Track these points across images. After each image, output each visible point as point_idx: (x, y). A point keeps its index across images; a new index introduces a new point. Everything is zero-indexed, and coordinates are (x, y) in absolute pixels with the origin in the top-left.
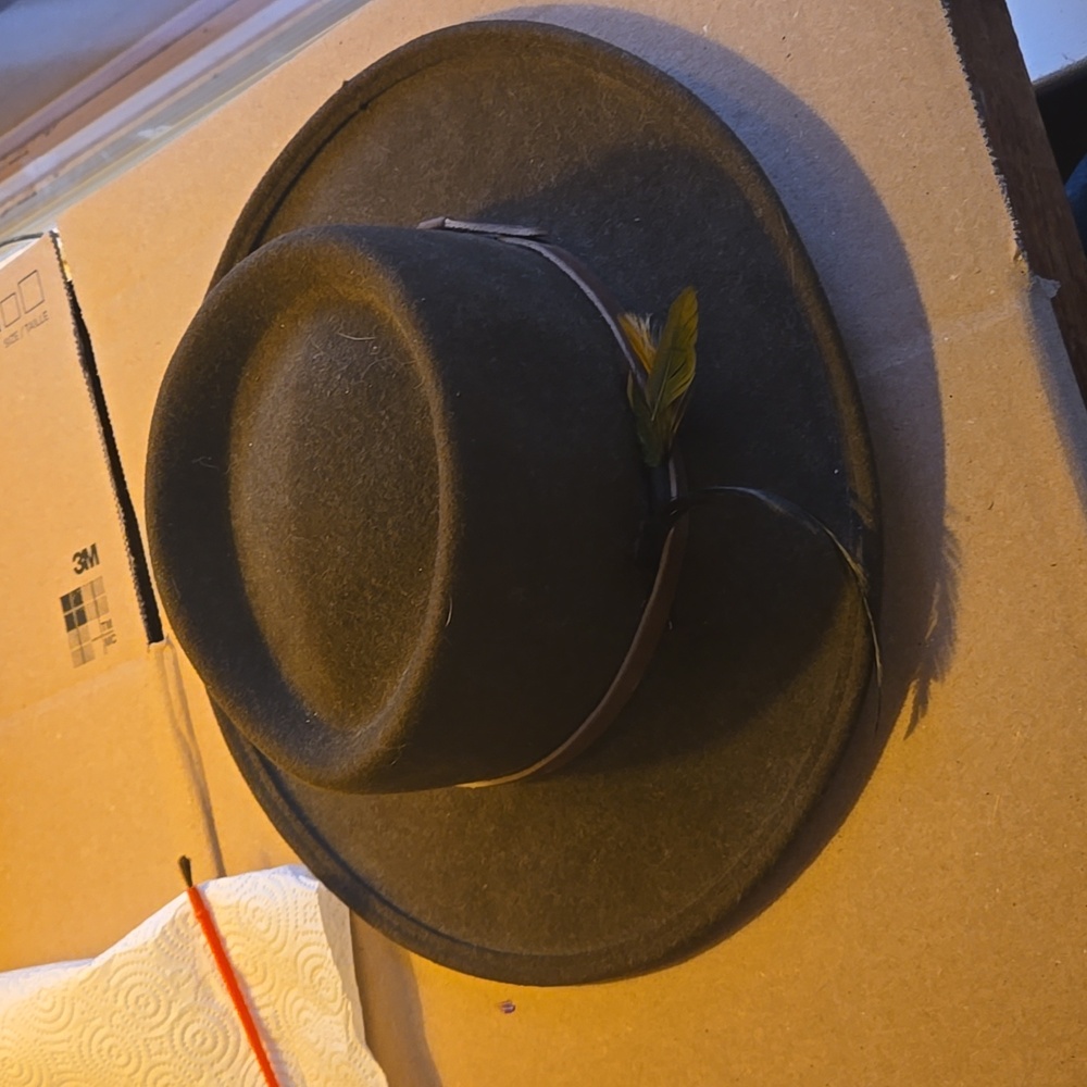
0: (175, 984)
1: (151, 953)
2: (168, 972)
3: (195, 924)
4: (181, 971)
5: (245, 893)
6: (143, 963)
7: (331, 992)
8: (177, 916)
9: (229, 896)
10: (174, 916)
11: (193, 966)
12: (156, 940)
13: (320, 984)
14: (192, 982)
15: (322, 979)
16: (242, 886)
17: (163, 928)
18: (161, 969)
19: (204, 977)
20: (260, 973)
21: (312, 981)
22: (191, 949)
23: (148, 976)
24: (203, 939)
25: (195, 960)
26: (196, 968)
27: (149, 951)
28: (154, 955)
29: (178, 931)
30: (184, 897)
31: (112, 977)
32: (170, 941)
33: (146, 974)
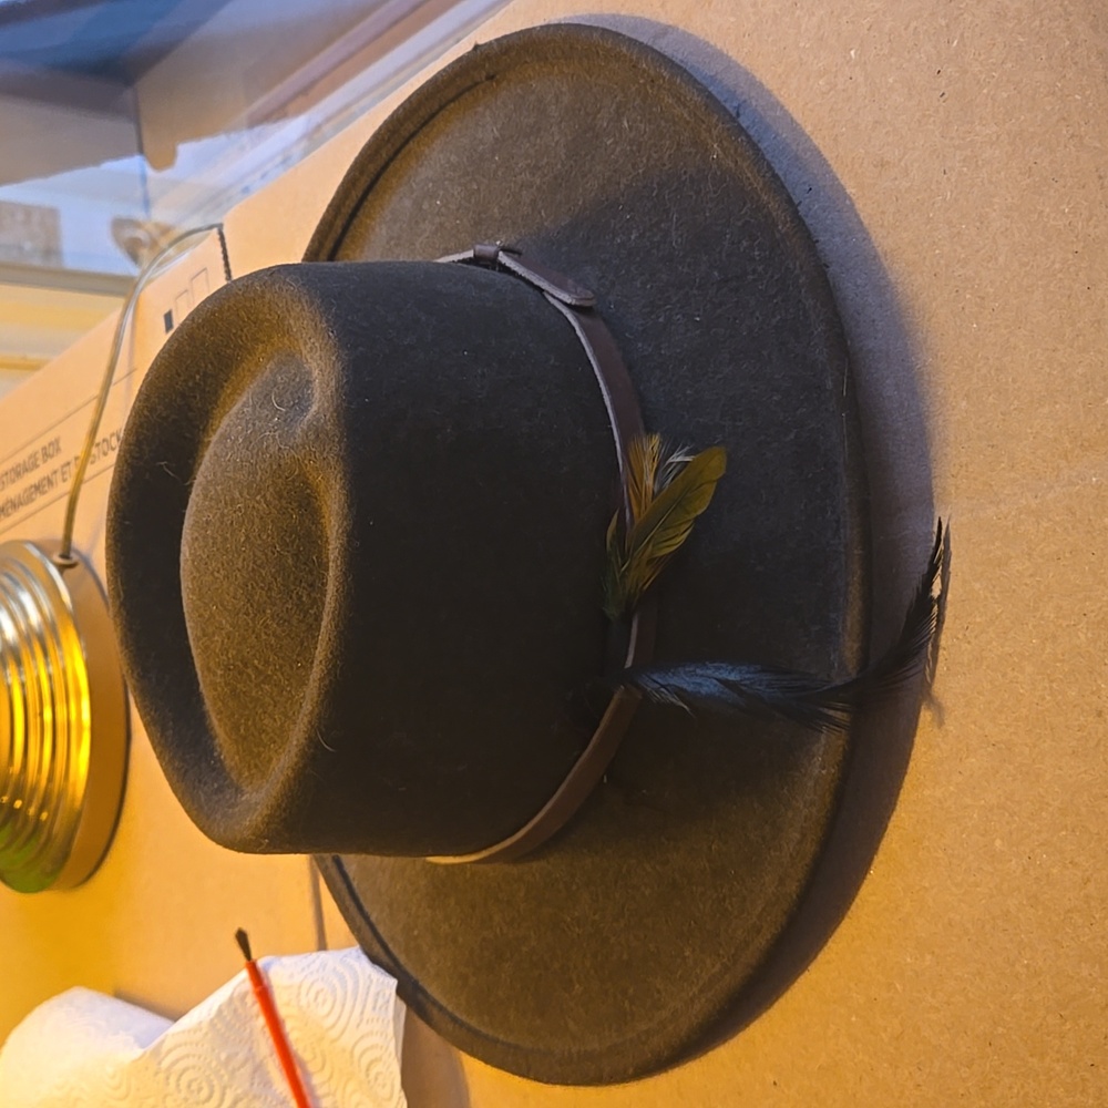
0: (230, 1068)
1: (206, 1034)
2: (223, 1056)
3: (253, 1005)
4: (237, 1054)
5: (312, 973)
6: (197, 1045)
7: (388, 1088)
8: (235, 995)
9: (291, 976)
10: (233, 993)
11: (250, 1049)
12: (212, 1020)
13: (376, 1079)
14: (248, 1068)
15: (378, 1074)
16: (309, 966)
17: (220, 1006)
18: (217, 1051)
19: (262, 1061)
20: (319, 1060)
21: (368, 1075)
22: (248, 1031)
23: (202, 1059)
24: (261, 1021)
25: (253, 1042)
26: (254, 1050)
27: (204, 1031)
28: (210, 1035)
29: (235, 1011)
30: (244, 975)
31: (163, 1059)
32: (227, 1020)
33: (199, 1057)
